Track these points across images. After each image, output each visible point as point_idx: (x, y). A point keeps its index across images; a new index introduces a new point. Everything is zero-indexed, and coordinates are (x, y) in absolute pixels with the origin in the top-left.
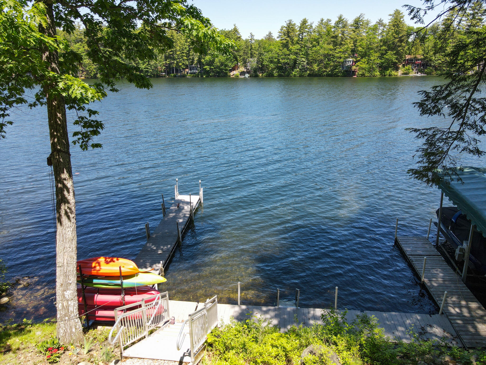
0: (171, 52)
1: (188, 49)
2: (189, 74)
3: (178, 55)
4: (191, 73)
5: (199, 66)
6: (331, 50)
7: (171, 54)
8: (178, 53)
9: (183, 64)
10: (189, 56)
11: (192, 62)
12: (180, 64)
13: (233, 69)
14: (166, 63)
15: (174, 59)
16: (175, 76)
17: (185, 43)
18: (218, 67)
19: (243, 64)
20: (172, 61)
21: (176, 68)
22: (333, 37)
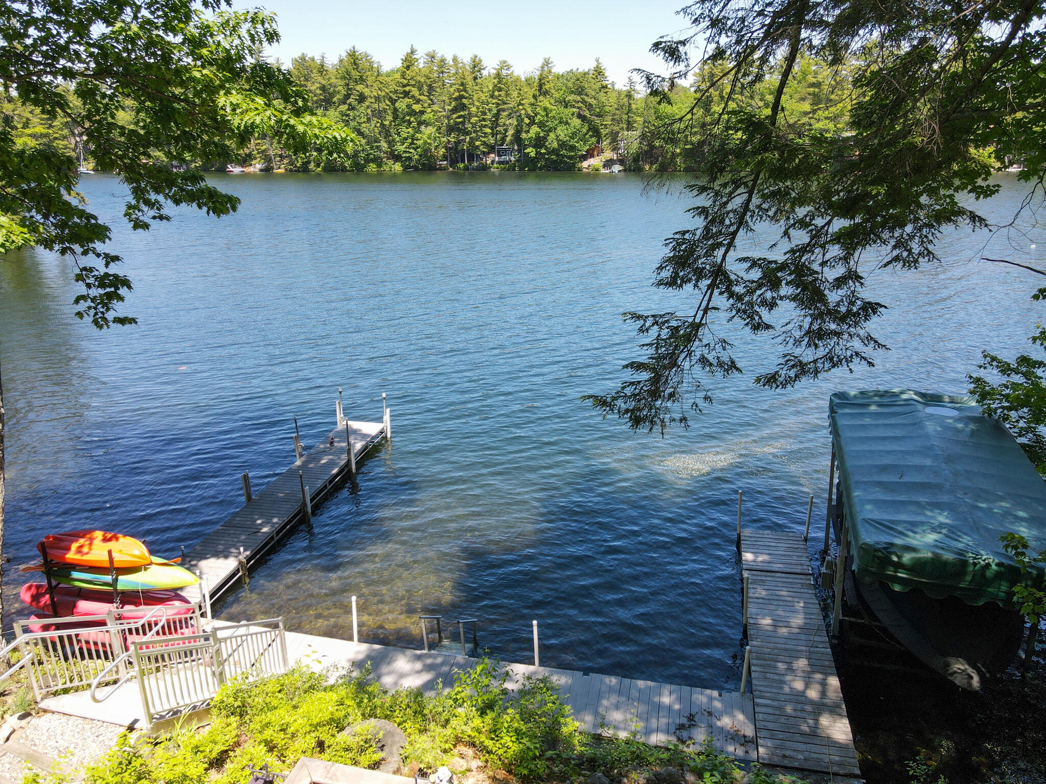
0: (459, 117)
1: (495, 111)
2: (495, 165)
3: (474, 125)
4: (500, 163)
5: (516, 148)
6: (806, 114)
7: (460, 123)
8: (474, 120)
9: (484, 143)
10: (498, 125)
11: (503, 139)
12: (478, 143)
13: (590, 154)
14: (449, 142)
15: (467, 133)
16: (466, 168)
17: (490, 100)
18: (554, 151)
19: (610, 144)
20: (462, 137)
21: (468, 150)
22: (813, 85)
